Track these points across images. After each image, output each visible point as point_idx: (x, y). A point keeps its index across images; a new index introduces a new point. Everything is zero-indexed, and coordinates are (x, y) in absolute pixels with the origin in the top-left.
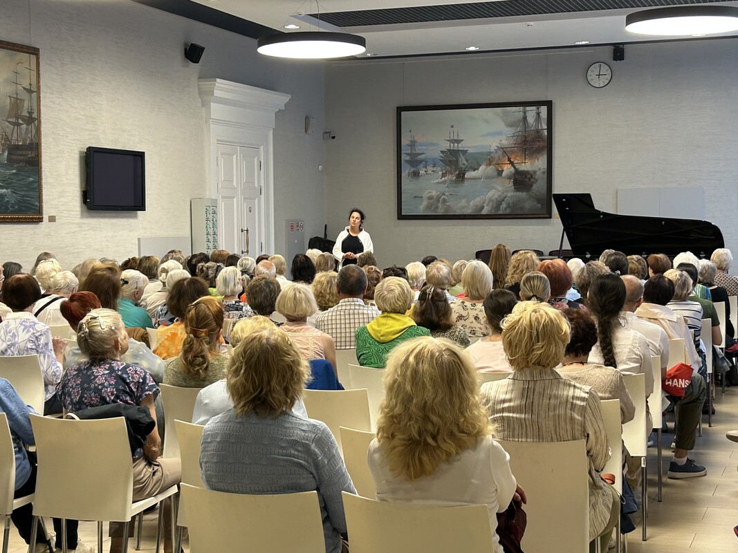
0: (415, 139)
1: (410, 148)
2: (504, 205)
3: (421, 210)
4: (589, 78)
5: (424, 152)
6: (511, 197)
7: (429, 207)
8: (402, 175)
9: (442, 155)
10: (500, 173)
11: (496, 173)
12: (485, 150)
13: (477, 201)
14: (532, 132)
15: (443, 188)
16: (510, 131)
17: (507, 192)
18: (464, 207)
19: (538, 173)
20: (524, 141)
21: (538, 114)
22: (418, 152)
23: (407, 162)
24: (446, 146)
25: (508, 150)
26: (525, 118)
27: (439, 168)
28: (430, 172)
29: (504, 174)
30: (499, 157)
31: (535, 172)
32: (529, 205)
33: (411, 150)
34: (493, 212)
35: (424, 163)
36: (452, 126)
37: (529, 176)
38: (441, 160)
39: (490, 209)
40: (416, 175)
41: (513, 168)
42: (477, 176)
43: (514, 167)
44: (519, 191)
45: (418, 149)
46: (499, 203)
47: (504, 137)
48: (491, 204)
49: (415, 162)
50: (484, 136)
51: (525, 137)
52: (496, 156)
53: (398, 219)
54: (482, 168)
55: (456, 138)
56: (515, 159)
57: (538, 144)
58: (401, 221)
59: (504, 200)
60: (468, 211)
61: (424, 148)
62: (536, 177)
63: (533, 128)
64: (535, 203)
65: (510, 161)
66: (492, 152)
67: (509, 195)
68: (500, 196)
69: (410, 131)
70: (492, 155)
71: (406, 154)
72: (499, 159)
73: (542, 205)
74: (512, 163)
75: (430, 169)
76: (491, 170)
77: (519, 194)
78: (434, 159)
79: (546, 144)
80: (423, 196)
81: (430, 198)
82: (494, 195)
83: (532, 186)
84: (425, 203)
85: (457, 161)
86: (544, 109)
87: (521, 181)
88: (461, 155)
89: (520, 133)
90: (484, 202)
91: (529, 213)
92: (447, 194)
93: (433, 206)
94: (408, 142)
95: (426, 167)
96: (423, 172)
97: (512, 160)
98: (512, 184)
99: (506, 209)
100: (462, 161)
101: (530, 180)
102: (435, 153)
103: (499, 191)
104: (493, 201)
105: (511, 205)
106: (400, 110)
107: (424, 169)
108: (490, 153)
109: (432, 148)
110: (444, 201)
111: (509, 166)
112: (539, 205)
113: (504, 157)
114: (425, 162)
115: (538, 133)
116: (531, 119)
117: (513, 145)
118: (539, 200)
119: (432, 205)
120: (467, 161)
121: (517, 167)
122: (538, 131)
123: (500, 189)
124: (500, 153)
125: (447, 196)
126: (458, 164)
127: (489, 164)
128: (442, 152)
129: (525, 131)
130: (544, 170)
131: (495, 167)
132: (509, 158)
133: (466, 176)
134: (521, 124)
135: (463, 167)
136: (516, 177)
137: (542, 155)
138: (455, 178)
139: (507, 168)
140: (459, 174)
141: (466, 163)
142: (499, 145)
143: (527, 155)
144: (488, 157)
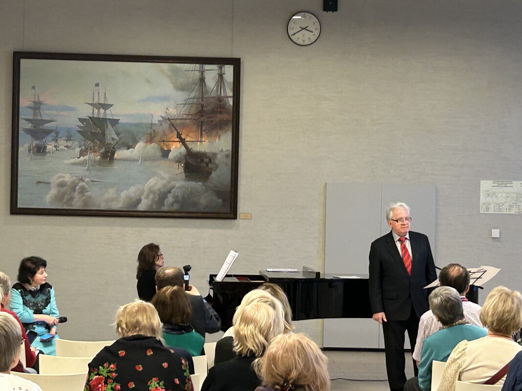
0: (41, 99)
1: (31, 111)
2: (170, 199)
3: (47, 201)
4: (291, 32)
5: (55, 118)
6: (180, 188)
7: (59, 198)
8: (20, 149)
9: (80, 124)
10: (165, 154)
11: (159, 154)
12: (144, 121)
13: (131, 192)
14: (212, 100)
15: (80, 171)
16: (181, 96)
17: (174, 180)
18: (113, 200)
19: (219, 157)
20: (200, 112)
21: (221, 76)
22: (44, 118)
23: (28, 131)
24: (87, 112)
25: (178, 122)
26: (202, 80)
27: (76, 143)
28: (61, 147)
29: (171, 155)
30: (164, 131)
31: (215, 155)
32: (205, 200)
33: (35, 114)
34: (155, 208)
35: (53, 134)
36: (97, 85)
37: (208, 160)
38: (79, 132)
39: (150, 203)
40: (40, 150)
41: (183, 149)
42: (131, 156)
43: (186, 147)
44: (192, 180)
45: (45, 115)
46: (163, 196)
47: (173, 104)
48: (151, 196)
49: (40, 132)
50: (143, 101)
51: (202, 106)
52: (160, 130)
53: (12, 213)
54: (140, 145)
55: (102, 102)
56: (187, 135)
57: (219, 117)
58: (15, 217)
59: (170, 192)
60: (117, 206)
61: (54, 112)
62: (217, 162)
63: (213, 95)
64: (214, 198)
65: (180, 138)
66: (155, 124)
67: (177, 185)
68: (164, 186)
69: (33, 88)
70: (154, 128)
71: (27, 120)
72: (165, 135)
73: (224, 200)
74: (183, 141)
75: (62, 143)
76: (153, 148)
78: (68, 130)
79: (230, 117)
80: (51, 181)
81: (62, 185)
82: (156, 184)
83: (210, 173)
84: (53, 191)
85: (103, 134)
86: (229, 70)
87: (196, 165)
88: (110, 126)
89: (195, 100)
90: (142, 193)
91: (206, 210)
92: (87, 180)
93: (66, 197)
94: (30, 104)
95: (57, 140)
96: (51, 147)
97: (183, 137)
98: (181, 170)
99: (172, 204)
100: (111, 134)
101: (207, 165)
102: (71, 121)
103: (163, 179)
104: (154, 192)
106: (18, 56)
107: (53, 143)
108: (152, 124)
109: (66, 113)
110: (83, 190)
111: (179, 145)
112: (220, 201)
113: (172, 132)
114: (56, 134)
115: (220, 101)
116: (211, 81)
117: (185, 116)
118: (219, 193)
119: (64, 194)
120: (118, 134)
121: (190, 146)
122: (220, 99)
123: (166, 176)
124: (166, 126)
125: (87, 183)
126: (104, 138)
127: (151, 140)
128: (81, 120)
129: (202, 98)
130: (227, 153)
131: (159, 145)
132: (178, 133)
133: (115, 156)
134: (197, 87)
135: (112, 142)
136: (188, 160)
137: (226, 132)
138: (99, 157)
139: (176, 147)
140: (106, 152)
141: (116, 137)
142: (164, 115)
143: (205, 131)
144: (149, 131)
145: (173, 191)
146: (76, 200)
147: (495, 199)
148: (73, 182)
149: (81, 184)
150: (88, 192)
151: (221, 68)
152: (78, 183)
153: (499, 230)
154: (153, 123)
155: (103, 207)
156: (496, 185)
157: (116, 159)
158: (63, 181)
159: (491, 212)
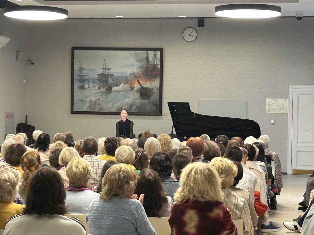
0: (83, 66)
1: (79, 71)
4: (184, 37)
5: (88, 74)
7: (90, 107)
9: (99, 77)
10: (132, 88)
12: (124, 75)
14: (151, 66)
16: (139, 64)
19: (154, 89)
20: (147, 71)
21: (155, 55)
22: (84, 74)
23: (77, 80)
24: (101, 71)
25: (137, 75)
26: (147, 57)
27: (96, 84)
28: (91, 86)
29: (135, 89)
31: (153, 89)
33: (80, 73)
36: (105, 60)
37: (150, 91)
38: (98, 80)
40: (82, 87)
43: (141, 85)
44: (143, 99)
47: (135, 68)
49: (82, 80)
50: (124, 66)
51: (147, 68)
52: (130, 79)
53: (71, 113)
55: (107, 67)
56: (141, 81)
57: (155, 72)
58: (73, 115)
61: (88, 72)
62: (153, 92)
63: (152, 63)
69: (80, 62)
70: (128, 78)
71: (77, 75)
72: (132, 80)
77: (143, 101)
78: (93, 79)
79: (159, 73)
80: (87, 100)
83: (151, 96)
84: (88, 104)
85: (107, 80)
86: (158, 53)
87: (145, 93)
88: (110, 77)
89: (144, 66)
94: (78, 68)
95: (88, 83)
96: (86, 86)
97: (139, 81)
99: (135, 110)
100: (110, 81)
101: (149, 93)
102: (94, 75)
105: (138, 107)
107: (88, 85)
109: (92, 72)
111: (138, 84)
113: (135, 79)
114: (88, 81)
115: (155, 66)
116: (151, 58)
117: (140, 73)
119: (92, 105)
120: (113, 80)
121: (143, 85)
122: (155, 65)
124: (133, 76)
126: (108, 82)
127: (126, 83)
128: (98, 75)
129: (147, 65)
130: (158, 88)
131: (130, 85)
132: (137, 80)
133: (112, 89)
134: (145, 60)
135: (111, 84)
136: (142, 91)
137: (157, 79)
138: (106, 90)
139: (137, 86)
140: (109, 88)
141: (112, 82)
142: (132, 72)
143: (148, 79)
144: (126, 79)
145: (135, 104)
146: (96, 108)
147: (273, 107)
148: (95, 100)
149: (99, 101)
150: (101, 104)
151: (155, 52)
152: (97, 101)
153: (274, 120)
154: (127, 75)
155: (107, 111)
156: (273, 100)
157: (112, 91)
158: (91, 100)
159: (271, 112)
